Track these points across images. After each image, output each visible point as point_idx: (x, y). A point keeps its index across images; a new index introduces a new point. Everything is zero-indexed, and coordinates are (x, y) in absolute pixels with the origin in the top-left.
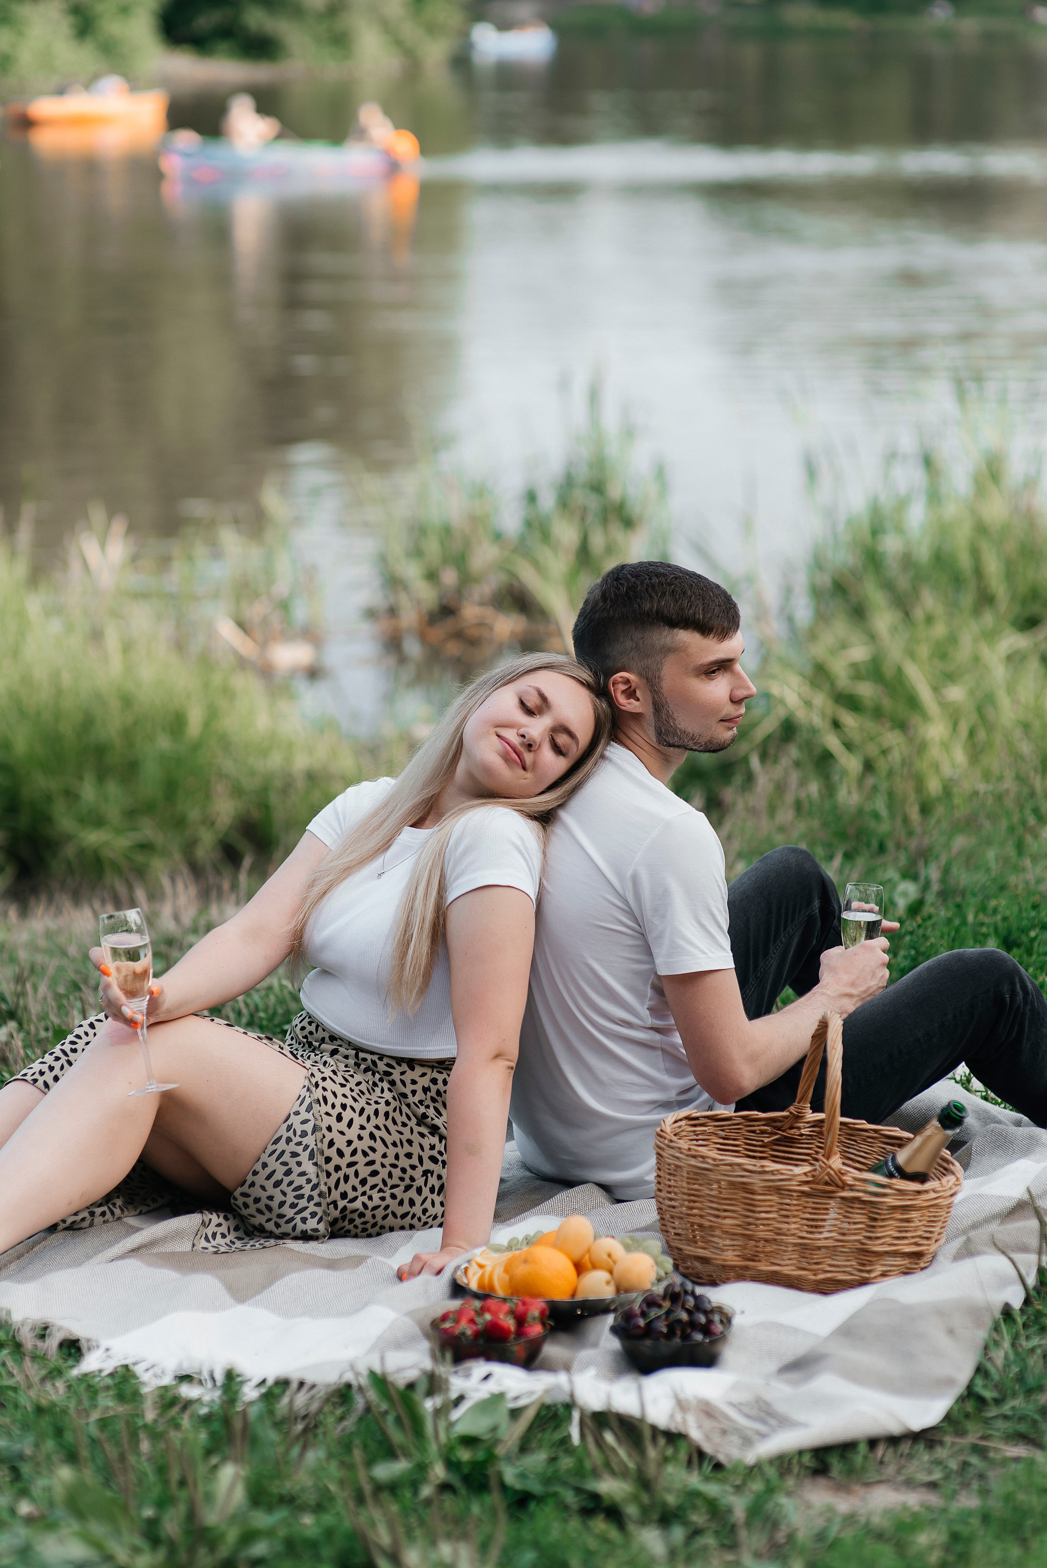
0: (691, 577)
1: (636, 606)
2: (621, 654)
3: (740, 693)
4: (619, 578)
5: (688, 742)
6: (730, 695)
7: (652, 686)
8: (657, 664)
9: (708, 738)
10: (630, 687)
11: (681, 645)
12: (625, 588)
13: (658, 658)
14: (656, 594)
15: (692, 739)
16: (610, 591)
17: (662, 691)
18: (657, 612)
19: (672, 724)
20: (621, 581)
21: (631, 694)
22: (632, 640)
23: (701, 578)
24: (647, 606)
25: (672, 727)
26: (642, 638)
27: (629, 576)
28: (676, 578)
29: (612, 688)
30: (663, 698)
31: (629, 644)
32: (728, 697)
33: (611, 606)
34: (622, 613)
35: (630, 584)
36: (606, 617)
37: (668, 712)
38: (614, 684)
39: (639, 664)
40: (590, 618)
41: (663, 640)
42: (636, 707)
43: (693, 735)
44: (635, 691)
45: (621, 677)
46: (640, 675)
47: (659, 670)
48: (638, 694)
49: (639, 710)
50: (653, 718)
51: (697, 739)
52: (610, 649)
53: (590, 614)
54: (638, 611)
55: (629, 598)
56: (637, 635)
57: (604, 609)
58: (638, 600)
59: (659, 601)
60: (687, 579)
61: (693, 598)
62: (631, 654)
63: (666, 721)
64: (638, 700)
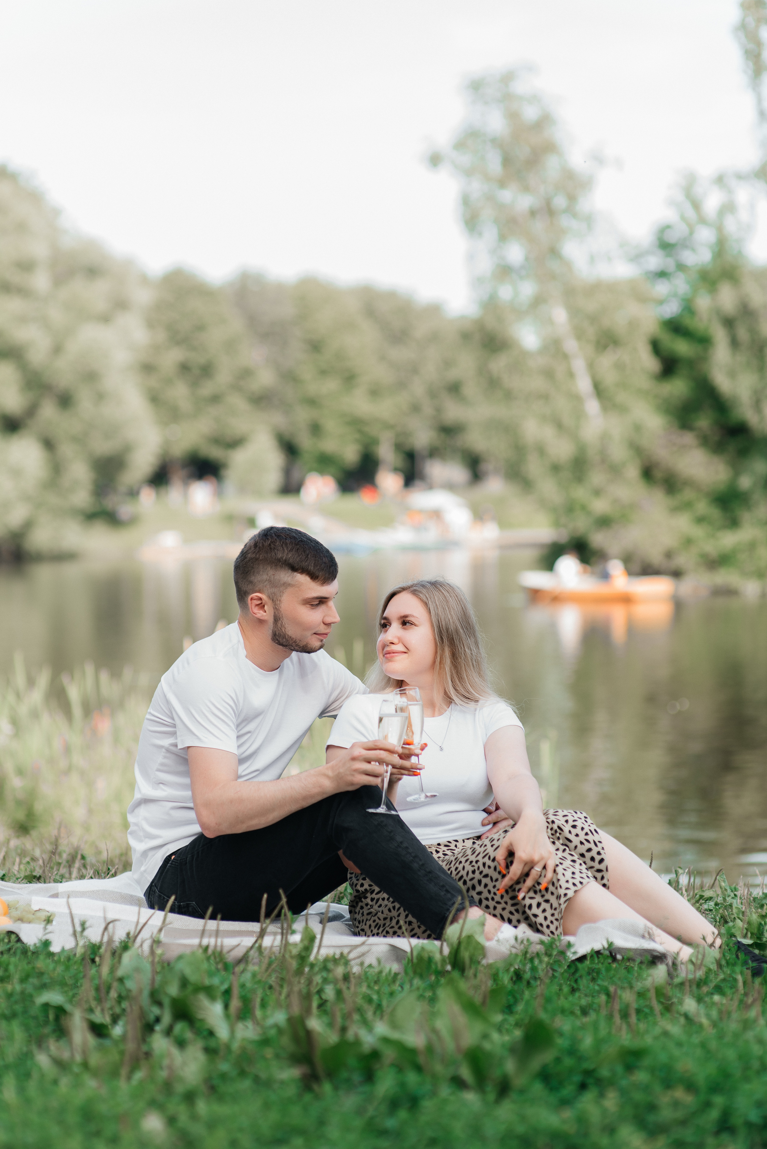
0: (312, 542)
1: (273, 554)
2: (259, 582)
3: (328, 620)
4: (267, 535)
5: (292, 643)
6: (323, 619)
7: (275, 605)
8: (280, 592)
9: (305, 643)
10: (262, 603)
11: (297, 583)
12: (269, 542)
13: (281, 589)
14: (287, 548)
15: (295, 642)
16: (260, 542)
17: (281, 609)
18: (285, 560)
19: (284, 631)
20: (268, 537)
21: (261, 606)
22: (267, 574)
23: (318, 544)
24: (280, 555)
25: (283, 632)
26: (273, 575)
27: (274, 535)
28: (302, 541)
29: (250, 602)
30: (280, 614)
31: (265, 577)
32: (321, 620)
33: (258, 551)
34: (264, 557)
35: (273, 540)
36: (254, 558)
37: (282, 623)
38: (252, 599)
39: (269, 590)
40: (245, 556)
41: (286, 578)
42: (263, 616)
43: (296, 640)
44: (264, 606)
45: (256, 596)
46: (269, 597)
47: (281, 596)
48: (266, 607)
49: (266, 618)
50: (272, 625)
51: (298, 642)
52: (254, 577)
53: (245, 554)
54: (274, 557)
55: (271, 548)
56: (271, 572)
57: (254, 552)
58: (276, 551)
59: (288, 554)
60: (308, 543)
61: (309, 556)
62: (265, 583)
63: (280, 628)
64: (265, 612)
